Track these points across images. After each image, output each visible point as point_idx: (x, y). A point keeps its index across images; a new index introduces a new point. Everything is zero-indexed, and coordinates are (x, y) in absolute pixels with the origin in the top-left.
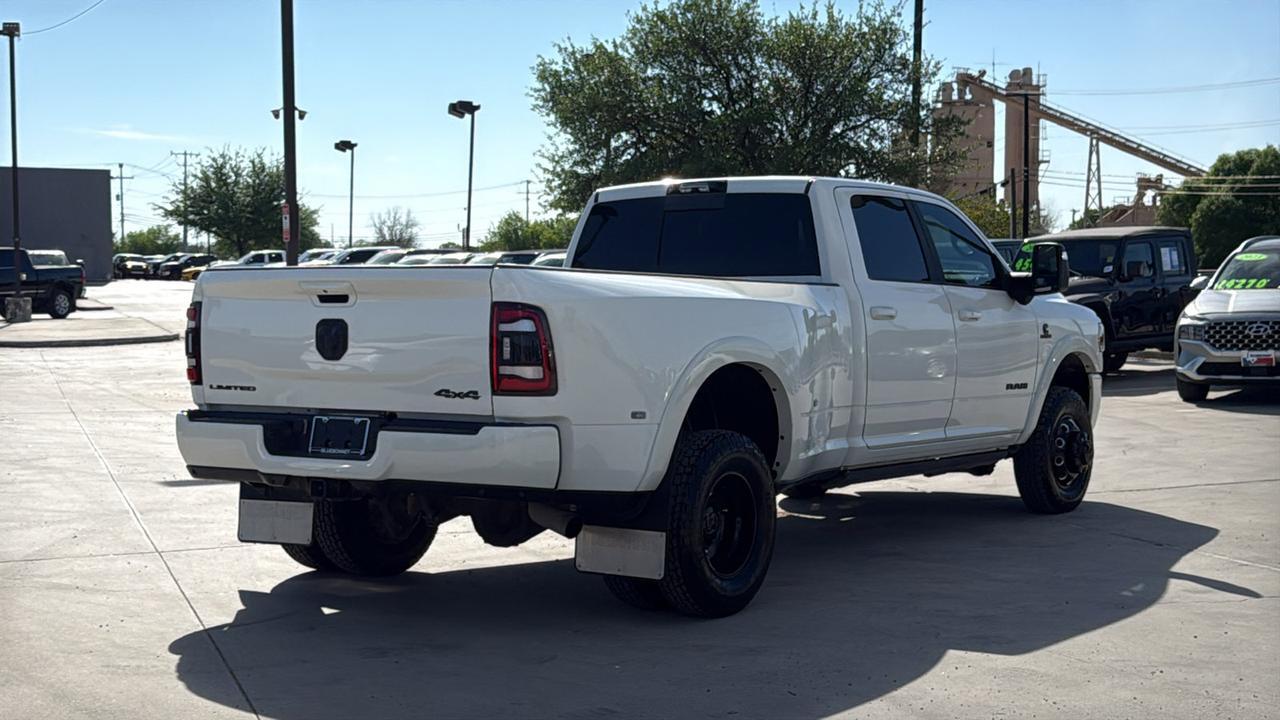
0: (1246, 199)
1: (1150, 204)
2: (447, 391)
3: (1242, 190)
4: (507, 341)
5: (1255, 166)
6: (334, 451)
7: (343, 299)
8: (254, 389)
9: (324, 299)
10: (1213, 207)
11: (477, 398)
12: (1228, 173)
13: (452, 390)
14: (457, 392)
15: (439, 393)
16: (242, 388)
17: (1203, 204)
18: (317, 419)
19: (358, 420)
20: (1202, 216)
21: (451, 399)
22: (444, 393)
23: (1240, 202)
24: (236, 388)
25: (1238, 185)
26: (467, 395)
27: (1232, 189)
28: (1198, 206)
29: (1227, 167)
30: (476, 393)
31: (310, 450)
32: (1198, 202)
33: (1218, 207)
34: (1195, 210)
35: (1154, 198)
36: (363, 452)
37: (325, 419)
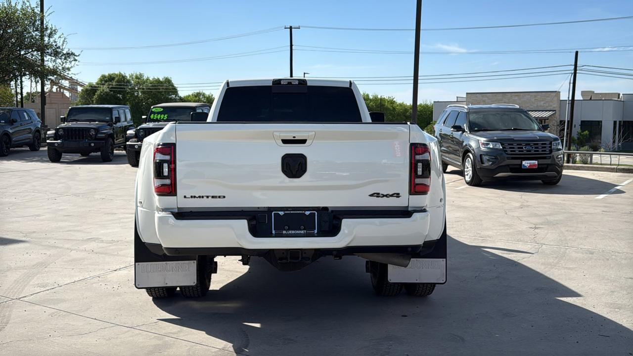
0: (114, 91)
1: (55, 91)
2: (378, 194)
3: (112, 88)
4: (420, 165)
5: (116, 79)
6: (293, 232)
7: (303, 142)
8: (224, 197)
9: (285, 142)
10: (102, 94)
11: (399, 197)
12: (106, 81)
13: (381, 193)
14: (385, 194)
15: (372, 195)
16: (213, 197)
17: (98, 93)
18: (274, 213)
19: (307, 213)
20: (98, 97)
21: (380, 198)
22: (377, 195)
23: (112, 93)
24: (208, 197)
25: (111, 86)
26: (392, 196)
27: (108, 87)
28: (96, 94)
29: (105, 79)
30: (398, 194)
31: (274, 232)
32: (96, 92)
33: (104, 94)
34: (95, 95)
35: (57, 89)
36: (316, 231)
37: (281, 213)
